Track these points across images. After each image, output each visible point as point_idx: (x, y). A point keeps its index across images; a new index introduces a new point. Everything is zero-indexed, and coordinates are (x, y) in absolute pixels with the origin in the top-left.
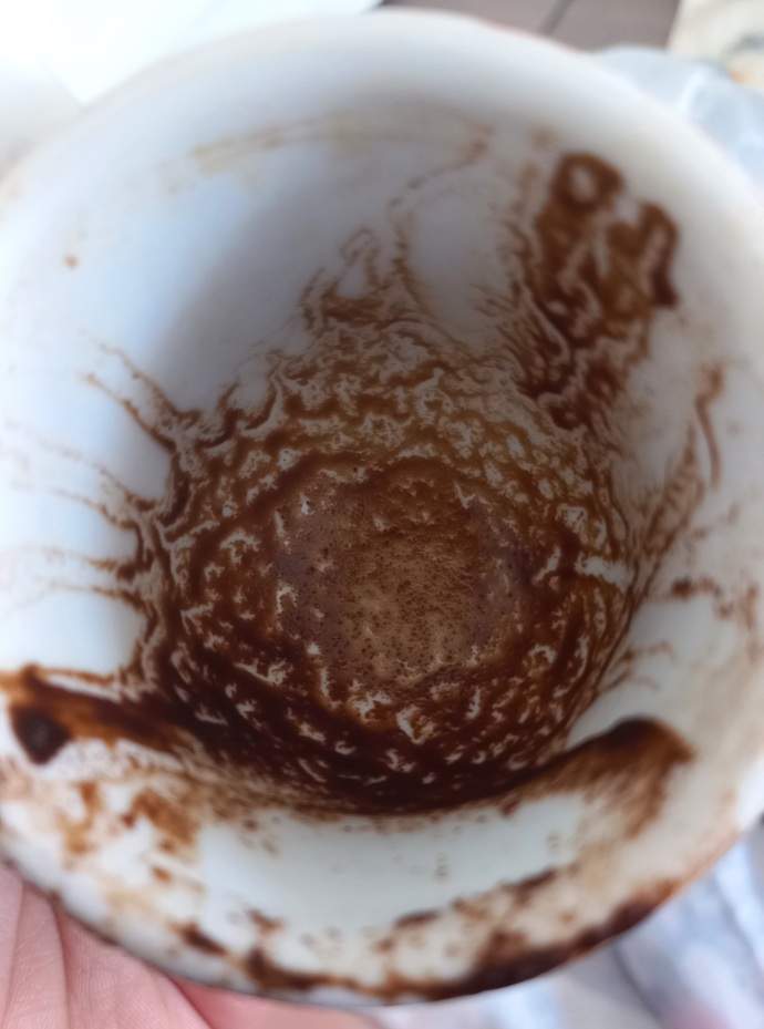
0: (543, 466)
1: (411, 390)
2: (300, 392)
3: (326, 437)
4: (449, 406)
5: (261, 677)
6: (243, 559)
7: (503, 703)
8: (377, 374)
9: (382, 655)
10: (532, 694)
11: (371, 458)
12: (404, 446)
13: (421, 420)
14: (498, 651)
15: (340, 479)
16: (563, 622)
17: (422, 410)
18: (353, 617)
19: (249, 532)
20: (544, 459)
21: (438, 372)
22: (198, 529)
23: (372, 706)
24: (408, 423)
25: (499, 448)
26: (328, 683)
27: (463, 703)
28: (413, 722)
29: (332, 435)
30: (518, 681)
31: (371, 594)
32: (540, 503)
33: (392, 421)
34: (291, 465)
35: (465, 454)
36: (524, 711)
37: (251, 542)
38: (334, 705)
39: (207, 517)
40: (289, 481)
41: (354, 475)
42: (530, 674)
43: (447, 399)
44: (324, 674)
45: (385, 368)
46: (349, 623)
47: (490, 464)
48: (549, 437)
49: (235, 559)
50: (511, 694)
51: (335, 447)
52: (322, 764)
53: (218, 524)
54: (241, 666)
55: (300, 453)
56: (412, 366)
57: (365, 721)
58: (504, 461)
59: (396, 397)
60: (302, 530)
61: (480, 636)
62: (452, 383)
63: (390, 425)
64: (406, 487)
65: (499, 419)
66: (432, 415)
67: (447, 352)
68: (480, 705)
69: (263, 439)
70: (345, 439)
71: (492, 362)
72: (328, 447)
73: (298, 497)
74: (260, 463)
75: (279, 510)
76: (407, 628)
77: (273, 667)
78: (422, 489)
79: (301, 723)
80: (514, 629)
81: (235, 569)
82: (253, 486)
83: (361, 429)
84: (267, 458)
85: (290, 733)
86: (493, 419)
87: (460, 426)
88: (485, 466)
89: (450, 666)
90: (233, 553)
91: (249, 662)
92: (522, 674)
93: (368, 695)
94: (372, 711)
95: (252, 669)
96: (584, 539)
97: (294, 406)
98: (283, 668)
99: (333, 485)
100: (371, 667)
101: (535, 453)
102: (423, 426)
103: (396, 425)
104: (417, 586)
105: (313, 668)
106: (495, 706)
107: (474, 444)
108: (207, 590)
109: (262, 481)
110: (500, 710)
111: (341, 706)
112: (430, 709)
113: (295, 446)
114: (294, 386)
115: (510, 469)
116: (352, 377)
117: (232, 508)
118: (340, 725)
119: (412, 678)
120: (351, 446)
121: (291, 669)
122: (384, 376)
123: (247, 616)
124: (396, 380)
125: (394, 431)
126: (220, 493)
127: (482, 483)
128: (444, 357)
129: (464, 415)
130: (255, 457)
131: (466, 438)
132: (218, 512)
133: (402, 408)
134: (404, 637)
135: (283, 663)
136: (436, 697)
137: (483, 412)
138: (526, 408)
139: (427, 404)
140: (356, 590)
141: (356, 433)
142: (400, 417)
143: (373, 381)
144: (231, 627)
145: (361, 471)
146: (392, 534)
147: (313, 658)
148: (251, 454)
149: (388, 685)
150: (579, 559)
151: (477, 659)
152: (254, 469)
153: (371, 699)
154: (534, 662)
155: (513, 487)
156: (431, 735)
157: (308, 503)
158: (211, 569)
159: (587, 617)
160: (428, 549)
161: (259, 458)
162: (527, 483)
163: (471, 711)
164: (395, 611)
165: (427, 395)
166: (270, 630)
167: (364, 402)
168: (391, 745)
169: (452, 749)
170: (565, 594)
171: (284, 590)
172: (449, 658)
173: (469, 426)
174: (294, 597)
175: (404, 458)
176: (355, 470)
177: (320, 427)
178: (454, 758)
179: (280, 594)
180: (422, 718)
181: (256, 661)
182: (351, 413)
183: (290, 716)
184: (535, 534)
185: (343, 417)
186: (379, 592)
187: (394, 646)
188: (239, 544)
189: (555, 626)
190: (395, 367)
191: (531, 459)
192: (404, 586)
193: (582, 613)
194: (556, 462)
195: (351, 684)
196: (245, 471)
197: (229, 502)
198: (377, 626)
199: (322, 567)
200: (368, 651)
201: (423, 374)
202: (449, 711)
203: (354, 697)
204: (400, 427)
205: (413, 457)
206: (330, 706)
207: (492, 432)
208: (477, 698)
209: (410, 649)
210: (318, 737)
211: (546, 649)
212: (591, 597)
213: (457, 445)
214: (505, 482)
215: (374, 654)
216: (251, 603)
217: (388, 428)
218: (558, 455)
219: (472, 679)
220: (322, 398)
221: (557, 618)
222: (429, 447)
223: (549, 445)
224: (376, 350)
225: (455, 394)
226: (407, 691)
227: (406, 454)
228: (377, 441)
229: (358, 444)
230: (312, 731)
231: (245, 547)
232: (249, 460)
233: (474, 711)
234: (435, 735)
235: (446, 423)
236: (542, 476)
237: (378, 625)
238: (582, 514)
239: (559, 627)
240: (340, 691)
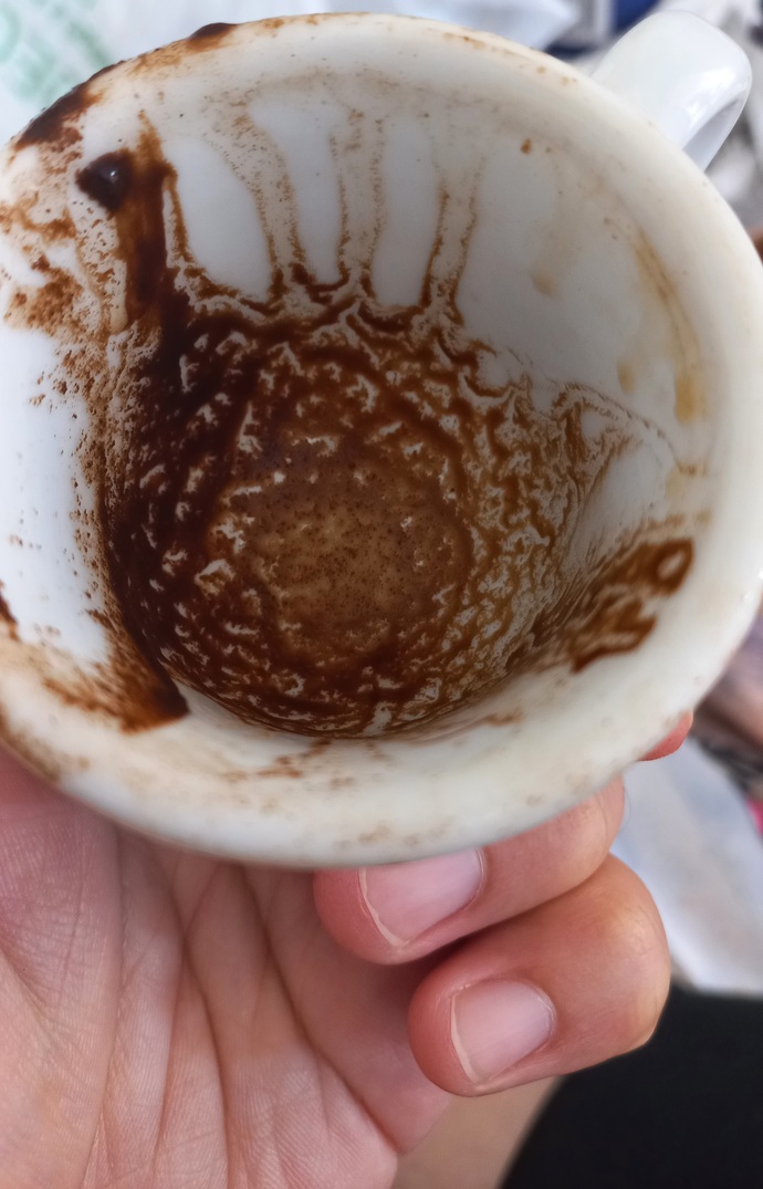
0: (476, 656)
1: (529, 523)
2: (507, 419)
3: (476, 456)
4: (521, 560)
5: (243, 429)
6: (351, 399)
7: (243, 654)
8: (537, 487)
9: (282, 541)
10: (251, 678)
11: (466, 503)
12: (481, 530)
13: (505, 539)
14: (297, 646)
15: (442, 477)
16: (327, 700)
17: (514, 538)
18: (315, 510)
19: (378, 400)
20: (482, 657)
21: (546, 541)
22: (368, 350)
23: (230, 536)
24: (502, 528)
25: (489, 615)
26: (247, 493)
27: (240, 619)
28: (217, 575)
29: (478, 460)
30: (267, 667)
31: (341, 523)
32: (442, 662)
33: (500, 513)
34: (445, 428)
35: (482, 587)
36: (234, 671)
37: (369, 404)
38: (227, 501)
39: (381, 357)
40: (431, 430)
41: (448, 490)
42: (274, 676)
43: (526, 558)
44: (257, 489)
45: (542, 493)
46: (310, 506)
47: (475, 612)
48: (500, 654)
49: (350, 391)
50: (253, 660)
51: (469, 466)
52: (162, 488)
53: (378, 368)
54: (250, 410)
55: (457, 434)
56: (548, 516)
57: (215, 529)
58: (478, 623)
59: (521, 511)
60: (389, 451)
61: (311, 628)
62: (540, 557)
63: (497, 513)
64: (445, 540)
65: (514, 608)
66: (511, 548)
67: (562, 541)
68: (240, 634)
69: (461, 395)
70: (477, 474)
71: (558, 582)
72: (468, 460)
73: (419, 441)
74: (440, 398)
75: (403, 425)
76: (312, 561)
77: (255, 440)
78: (445, 555)
79: (203, 469)
80: (320, 659)
81: (341, 393)
82: (418, 396)
83: (489, 486)
84: (446, 404)
85: (191, 457)
86: (514, 602)
87: (505, 575)
88: (472, 608)
89: (278, 605)
90: (355, 388)
91: (255, 416)
92: (273, 669)
93: (241, 532)
94: (225, 536)
95: (248, 419)
96: (409, 705)
97: (495, 418)
98: (255, 450)
99: (437, 473)
100: (267, 531)
101: (487, 647)
102: (501, 543)
103: (498, 517)
104: (354, 565)
105: (259, 479)
106: (240, 648)
107: (492, 592)
108: (315, 367)
109: (426, 404)
110: (235, 651)
111: (226, 506)
112: (232, 590)
113: (463, 428)
114: (510, 412)
115: (473, 629)
116: (529, 464)
117: (395, 379)
118: (207, 506)
119: (264, 572)
120: (472, 481)
121: (256, 458)
122: (536, 494)
123: (300, 410)
124: (534, 506)
125: (492, 517)
126: (405, 365)
127: (457, 608)
128: (558, 541)
129: (515, 577)
130: (443, 392)
131: (496, 585)
132: (389, 366)
133: (513, 519)
134: (302, 559)
135: (260, 449)
136: (245, 594)
137: (519, 592)
138: (525, 626)
139: (520, 541)
140: (342, 511)
141: (485, 483)
142: (505, 520)
143: (531, 486)
144: (286, 396)
145: (452, 496)
146: (402, 538)
147: (269, 477)
148: (446, 388)
149: (252, 547)
150: (390, 704)
151: (287, 630)
152: (434, 394)
153: (236, 535)
154: (286, 678)
155: (456, 636)
156: (205, 591)
157: (415, 452)
158: (335, 370)
159: (332, 718)
160: (390, 571)
161: (444, 396)
162: (461, 646)
163: (233, 626)
164: (328, 549)
165: (527, 538)
166: (291, 433)
167: (511, 483)
168: (191, 555)
169: (191, 608)
170: (355, 698)
171: (331, 444)
172: (285, 603)
173: (506, 584)
174: (326, 453)
175: (470, 533)
176: (452, 490)
177: (483, 447)
178: (182, 610)
179: (327, 439)
180: (223, 583)
181: (257, 423)
182: (500, 473)
183: (208, 459)
184: (414, 664)
185: (497, 467)
186: (343, 531)
187: (292, 551)
188: (364, 393)
189: (324, 693)
190: (544, 498)
191: (482, 645)
192: (353, 553)
193: (335, 714)
194: (479, 666)
195: (249, 515)
196: (430, 385)
197: (400, 376)
198: (308, 533)
199: (359, 476)
200: (283, 529)
201: (544, 529)
202: (232, 607)
203: (236, 518)
204: (497, 523)
205: (472, 541)
206: (225, 497)
207: (503, 604)
208: (246, 631)
209: (291, 567)
210: (191, 486)
211: (300, 688)
212: (351, 719)
213: (489, 578)
214: (460, 628)
215: (281, 532)
216: (313, 412)
217: (494, 511)
218: (486, 666)
219: (267, 626)
220: (508, 442)
221: (331, 694)
222: (484, 553)
223: (493, 656)
224: (554, 477)
225: (531, 564)
226: (248, 567)
227: (475, 534)
228: (482, 504)
229: (476, 487)
230: (196, 480)
231: (362, 399)
232: (439, 387)
233: (233, 630)
234: (206, 595)
235: (506, 562)
236: (467, 658)
237: (310, 534)
238: (432, 699)
239: (323, 697)
240: (241, 505)
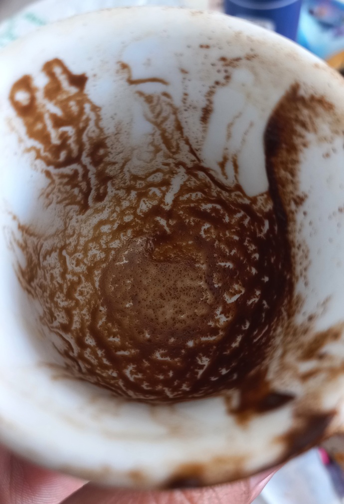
0: (117, 217)
1: (69, 270)
2: (59, 322)
3: (82, 319)
4: (79, 255)
5: (205, 368)
6: (140, 372)
7: (227, 250)
8: (58, 283)
9: (196, 311)
10: (225, 235)
11: (96, 302)
12: (93, 284)
13: (83, 272)
14: (200, 254)
15: (104, 319)
16: (192, 219)
17: (78, 269)
18: (175, 323)
19: (126, 368)
20: (115, 215)
21: (64, 253)
22: (124, 388)
23: (223, 316)
24: (83, 279)
25: (104, 237)
26: (209, 337)
27: (225, 270)
28: (233, 295)
29: (82, 317)
30: (217, 242)
31: (163, 313)
32: (134, 223)
33: (81, 286)
34: (94, 340)
35: (103, 255)
36: (233, 238)
37: (131, 367)
38: (221, 333)
39: (117, 383)
40: (101, 343)
41: (103, 312)
42: (214, 237)
43: (77, 255)
44: (204, 339)
45: (57, 278)
46: (177, 325)
47: (111, 244)
48: (107, 208)
49: (140, 376)
50: (223, 246)
51: (87, 317)
52: (255, 333)
53: (121, 380)
54: (199, 376)
55: (88, 334)
56: (59, 265)
57: (230, 318)
58: (111, 237)
59: (70, 279)
60: (127, 343)
61: (192, 262)
62: (71, 248)
63: (82, 287)
64: (113, 288)
65: (92, 232)
66: (82, 265)
67: (57, 242)
68: (227, 262)
69: (79, 348)
70: (84, 312)
71: (68, 220)
72: (87, 320)
73: (110, 341)
74: (90, 353)
75: (116, 351)
76: (183, 297)
77: (200, 363)
78: (116, 281)
79: (232, 347)
80: (191, 245)
81: (145, 377)
82: (102, 360)
83: (82, 302)
84: (88, 350)
85: (237, 351)
86: (91, 236)
87: (90, 253)
88: (111, 247)
89: (205, 277)
90: (136, 376)
91: (197, 373)
92: (214, 241)
93: (216, 318)
94: (225, 316)
95: (201, 372)
96: (155, 203)
97: (66, 328)
98: (200, 358)
99: (106, 323)
100: (202, 316)
101: (111, 219)
102: (86, 272)
103: (83, 285)
104: (162, 290)
105: (201, 344)
106: (228, 254)
107: (99, 250)
108: (157, 389)
109: (100, 355)
110: (230, 251)
111: (222, 330)
112: (226, 287)
113: (84, 335)
114: (56, 324)
115: (115, 234)
116: (57, 296)
117: (113, 372)
118: (232, 330)
119: (209, 296)
120: (89, 310)
121: (201, 354)
122: (59, 280)
123: (171, 374)
124: (63, 275)
125: (85, 287)
126: (104, 375)
127: (118, 251)
128: (59, 246)
129: (86, 250)
131: (95, 252)
132: (114, 378)
133: (75, 279)
134: (188, 299)
135: (198, 358)
136: (220, 285)
137: (86, 239)
138: (91, 215)
139: (77, 265)
140: (161, 320)
141: (83, 305)
142: (80, 282)
143: (61, 286)
144: (177, 381)
145: (101, 308)
146: (134, 298)
147: (195, 344)
148: (86, 356)
149: (212, 308)
150: (164, 207)
151: (203, 264)
152: (93, 357)
153: (219, 316)
154: (209, 235)
155: (124, 236)
156: (240, 285)
157: (113, 337)
158: (145, 386)
159: (192, 205)
160: (145, 282)
161: (88, 353)
162: (123, 227)
163: (229, 266)
164: (174, 302)
165: (73, 264)
166: (179, 364)
167: (69, 296)
168: (245, 303)
169: (249, 273)
170: (179, 218)
171: (158, 356)
172: (201, 278)
173: (91, 249)
174: (162, 351)
175: (99, 286)
176: (100, 311)
177: (77, 321)
178: (254, 271)
179: (159, 358)
180: (231, 291)
181: (196, 370)
182: (73, 304)
183: (228, 352)
184: (147, 229)
185: (74, 308)
186: (163, 309)
187: (192, 304)
188: (132, 373)
189: (193, 224)
190: (57, 272)
191: (112, 222)
192: (161, 296)
193: (190, 208)
194: (118, 209)
195: (210, 326)
196: (94, 362)
197: (110, 373)
198: (181, 312)
199: (148, 336)
200: (193, 317)
201: (63, 260)
202: (228, 277)
203: (217, 325)
204: (84, 283)
205: (100, 281)
206: (221, 335)
207: (96, 239)
208: (223, 264)
209: (194, 296)
210: (239, 339)
211: (203, 228)
212: (183, 202)
213: (98, 259)
214: (120, 239)
215: (195, 314)
216: (165, 372)
217: (83, 289)
218: (115, 206)
219: (212, 266)
220: (63, 314)
221: (189, 222)
222: (96, 273)
223: (110, 210)
224: (48, 276)
225: (76, 251)
226: (216, 298)
227: (97, 284)
228: (88, 296)
229: (88, 306)
230: (236, 342)
231: (133, 371)
232: (89, 358)
233: (230, 265)
234: (240, 283)
235: (87, 260)
236: (122, 219)
237: (181, 311)
238: (144, 201)
239: (194, 221)
240: (214, 331)
